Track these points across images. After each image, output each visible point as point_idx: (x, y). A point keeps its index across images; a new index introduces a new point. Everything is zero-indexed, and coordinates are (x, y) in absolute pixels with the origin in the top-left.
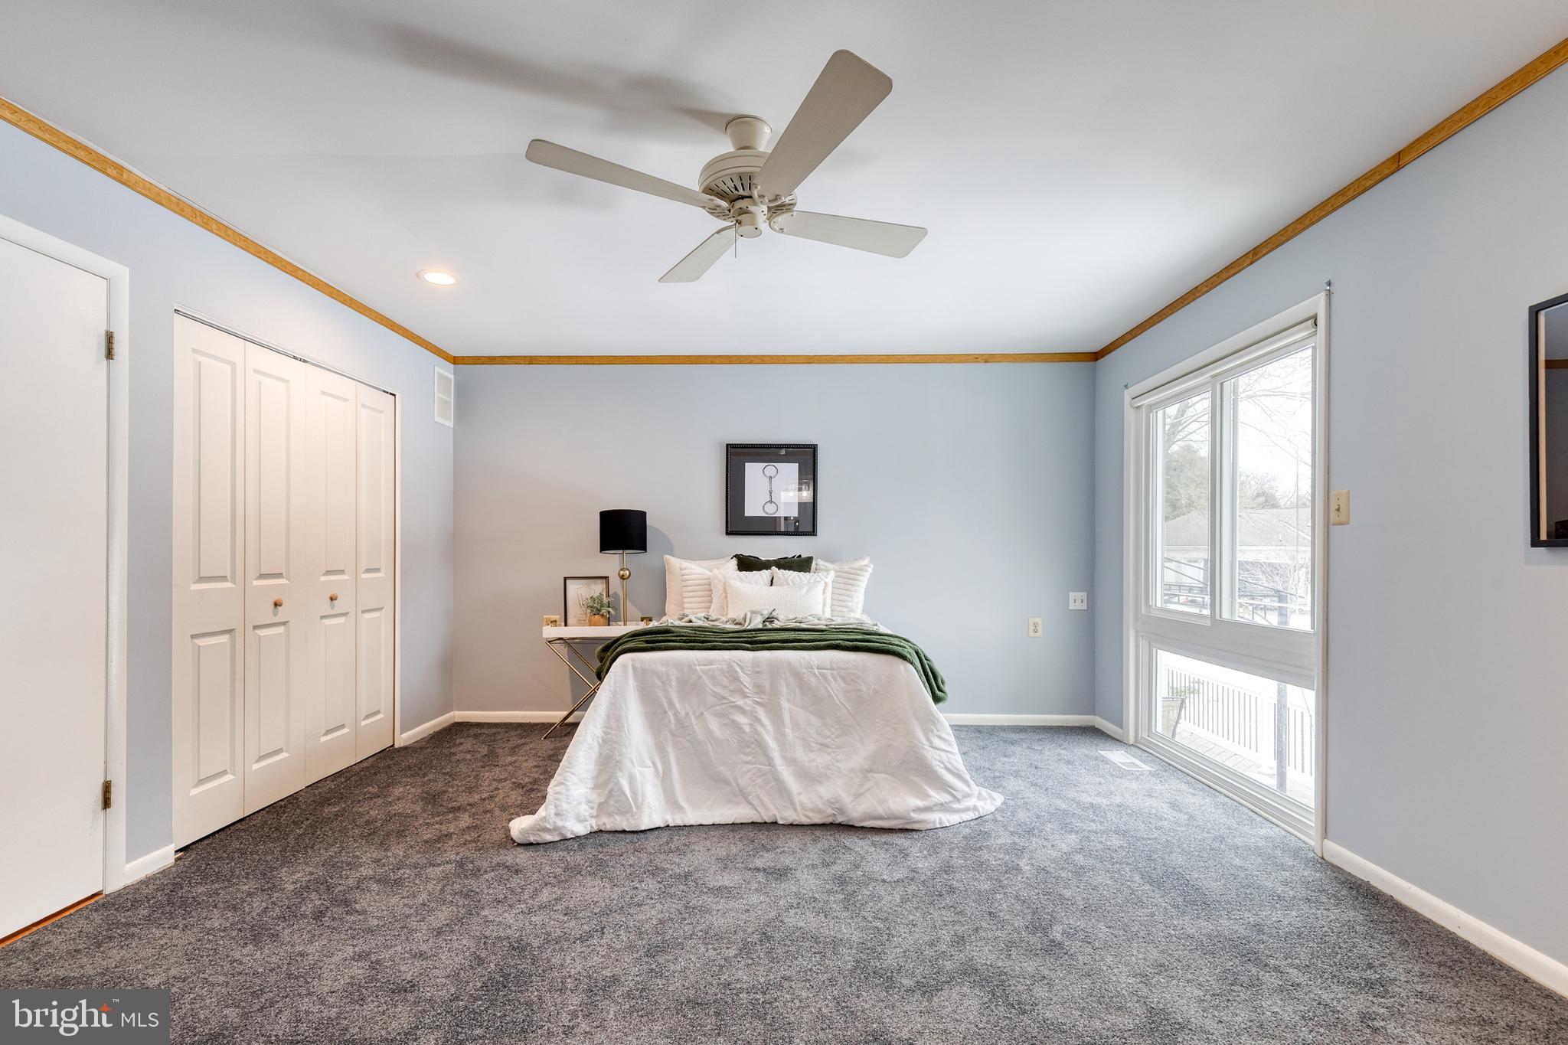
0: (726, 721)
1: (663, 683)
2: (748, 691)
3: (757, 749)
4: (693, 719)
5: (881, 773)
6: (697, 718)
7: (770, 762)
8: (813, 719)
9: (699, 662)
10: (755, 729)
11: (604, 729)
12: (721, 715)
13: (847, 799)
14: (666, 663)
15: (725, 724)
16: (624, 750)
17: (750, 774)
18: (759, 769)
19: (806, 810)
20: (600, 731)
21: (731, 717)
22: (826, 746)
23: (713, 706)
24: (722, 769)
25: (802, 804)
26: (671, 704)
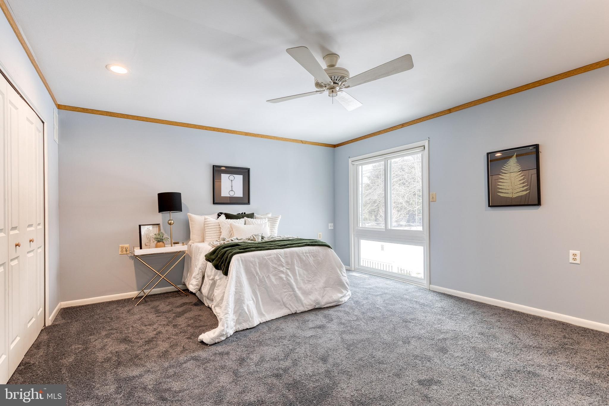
0: (277, 277)
1: (253, 265)
2: (284, 264)
3: (288, 286)
4: (266, 278)
5: (328, 287)
6: (267, 277)
7: (293, 290)
8: (305, 272)
9: (266, 255)
10: (288, 279)
11: (235, 288)
12: (275, 275)
13: (320, 298)
14: (253, 257)
15: (277, 279)
16: (244, 295)
17: (287, 296)
18: (289, 294)
19: (306, 306)
20: (234, 288)
21: (279, 275)
22: (310, 281)
23: (272, 272)
24: (277, 296)
25: (305, 304)
26: (257, 273)
